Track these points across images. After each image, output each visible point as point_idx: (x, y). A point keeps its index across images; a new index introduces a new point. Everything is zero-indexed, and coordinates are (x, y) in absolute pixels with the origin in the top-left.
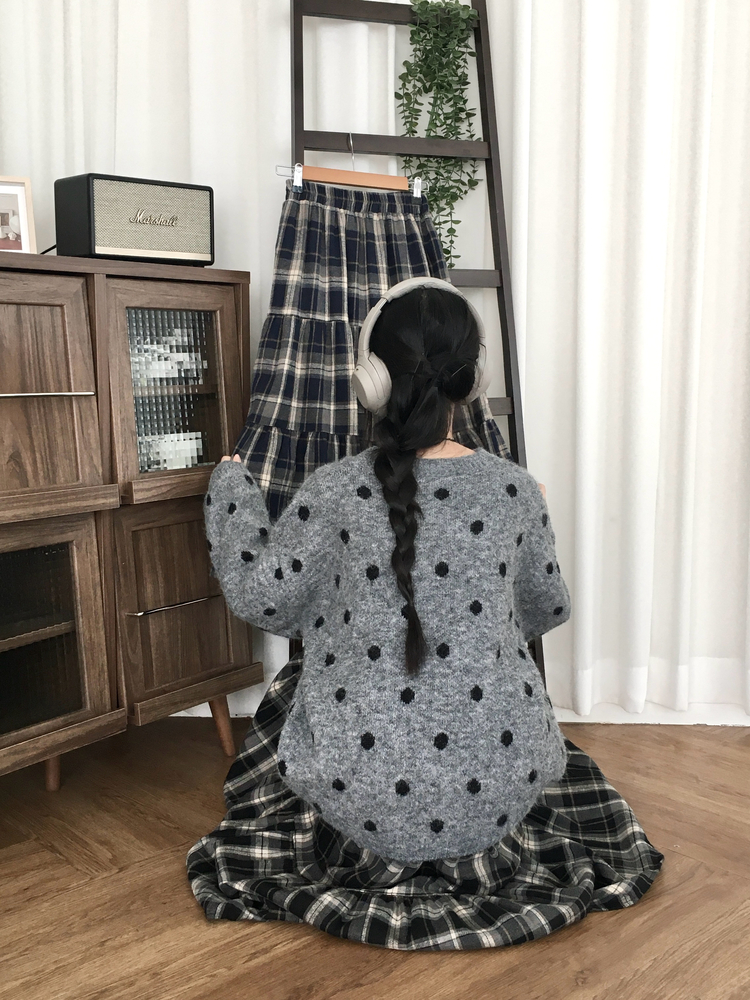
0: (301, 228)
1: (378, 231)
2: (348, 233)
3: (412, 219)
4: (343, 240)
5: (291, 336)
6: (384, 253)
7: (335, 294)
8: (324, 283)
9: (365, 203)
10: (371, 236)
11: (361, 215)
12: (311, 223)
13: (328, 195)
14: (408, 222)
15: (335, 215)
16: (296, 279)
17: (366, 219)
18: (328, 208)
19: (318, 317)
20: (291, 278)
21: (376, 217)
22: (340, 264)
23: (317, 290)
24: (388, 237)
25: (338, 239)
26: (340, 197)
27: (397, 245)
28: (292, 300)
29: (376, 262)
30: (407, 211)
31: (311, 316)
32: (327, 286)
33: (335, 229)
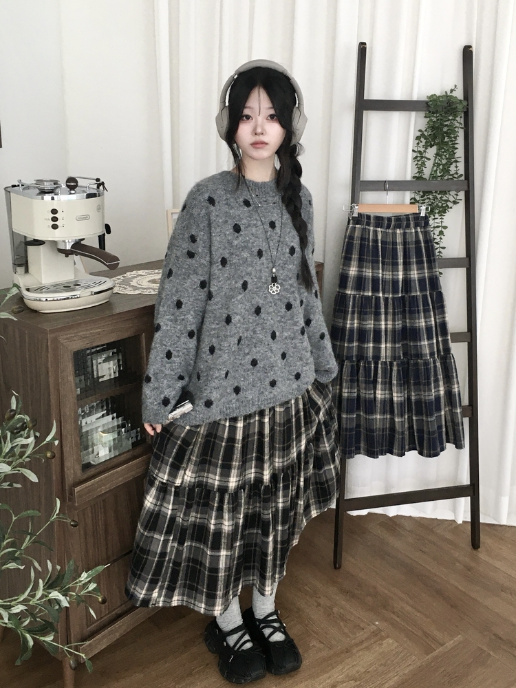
0: (357, 242)
1: (399, 240)
2: (382, 242)
3: (419, 230)
4: (380, 248)
5: (350, 307)
6: (402, 254)
7: (375, 280)
8: (368, 273)
9: (393, 223)
10: (395, 243)
11: (390, 231)
12: (362, 239)
13: (372, 221)
14: (416, 232)
15: (375, 232)
16: (353, 273)
17: (392, 233)
18: (372, 228)
19: (366, 294)
20: (351, 272)
21: (398, 231)
22: (377, 262)
23: (365, 278)
24: (405, 243)
25: (377, 246)
26: (379, 221)
27: (409, 248)
28: (351, 286)
29: (397, 259)
30: (416, 226)
31: (362, 293)
32: (370, 274)
33: (376, 241)
